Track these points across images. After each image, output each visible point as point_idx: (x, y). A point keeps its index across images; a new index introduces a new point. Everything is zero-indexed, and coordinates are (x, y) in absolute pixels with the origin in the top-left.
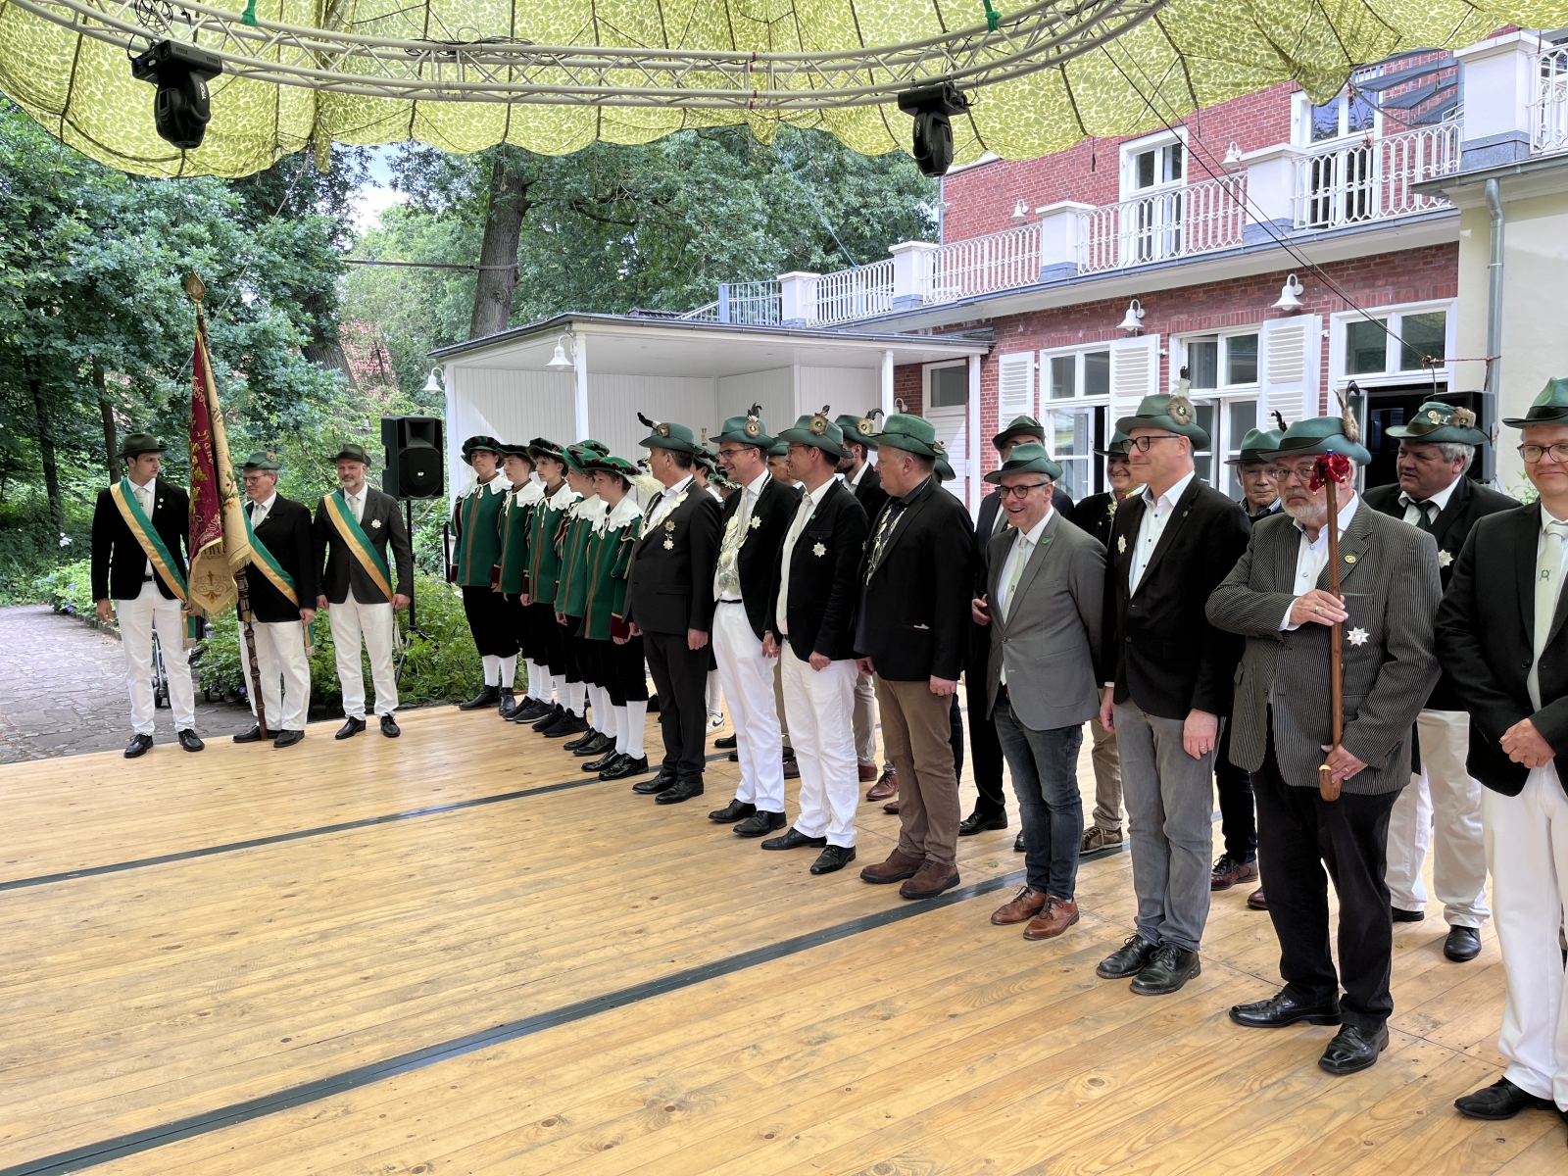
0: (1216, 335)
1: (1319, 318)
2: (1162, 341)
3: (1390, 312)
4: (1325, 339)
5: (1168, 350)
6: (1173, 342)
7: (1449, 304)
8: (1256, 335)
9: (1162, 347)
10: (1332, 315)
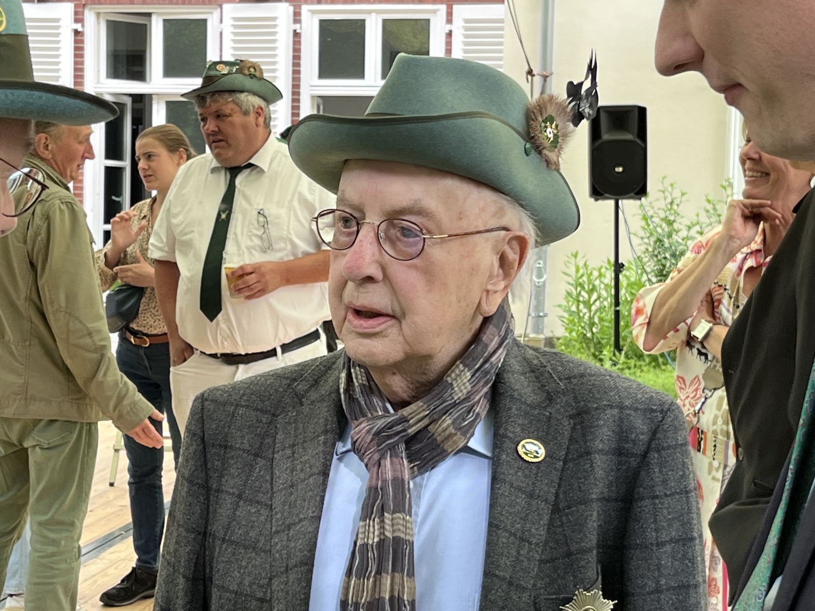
0: (149, 15)
1: (291, 9)
2: (76, 13)
3: (369, 12)
4: (296, 34)
5: (83, 26)
6: (89, 16)
7: (435, 12)
8: (205, 21)
9: (77, 21)
10: (305, 9)
